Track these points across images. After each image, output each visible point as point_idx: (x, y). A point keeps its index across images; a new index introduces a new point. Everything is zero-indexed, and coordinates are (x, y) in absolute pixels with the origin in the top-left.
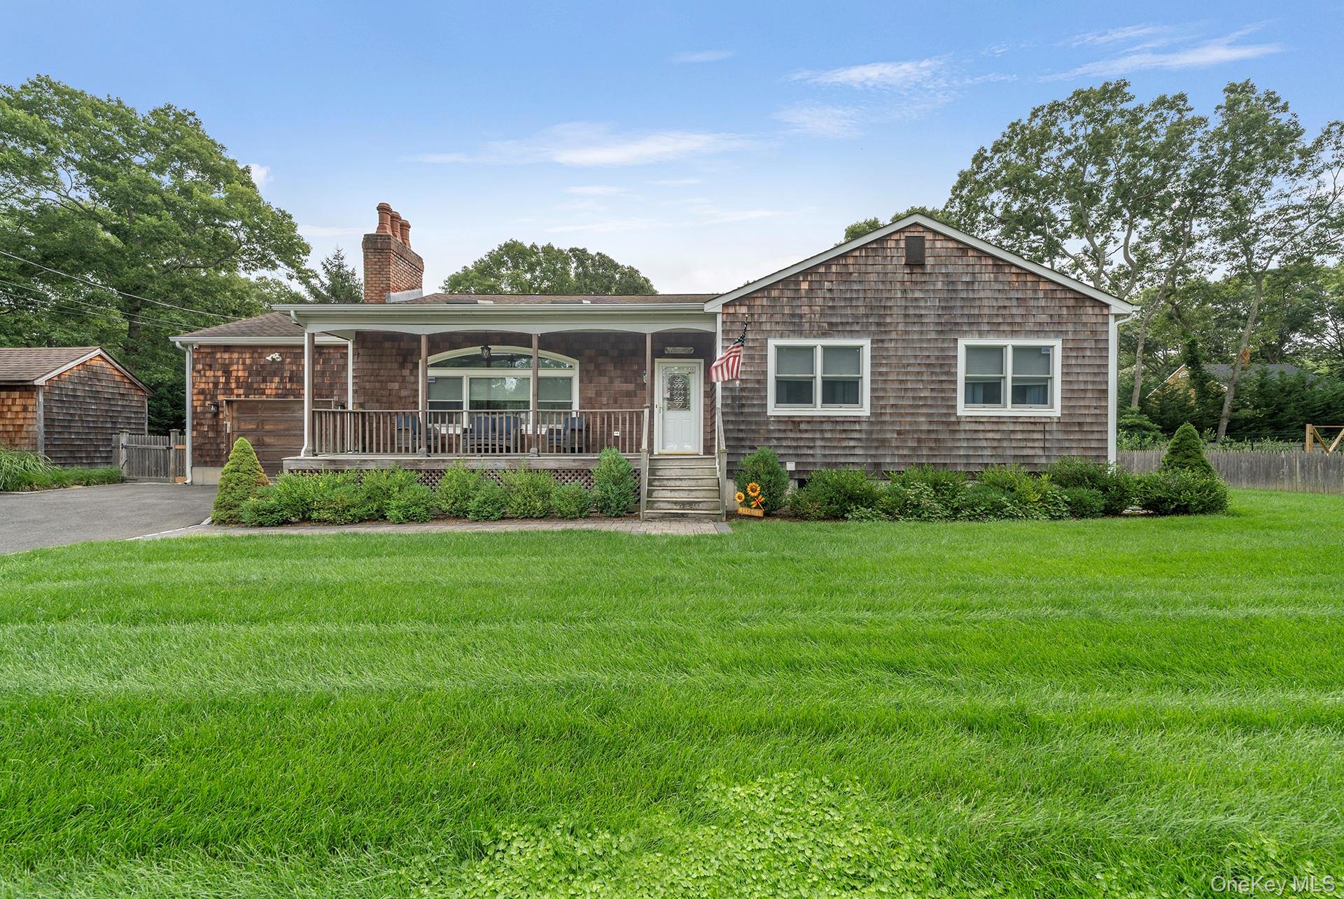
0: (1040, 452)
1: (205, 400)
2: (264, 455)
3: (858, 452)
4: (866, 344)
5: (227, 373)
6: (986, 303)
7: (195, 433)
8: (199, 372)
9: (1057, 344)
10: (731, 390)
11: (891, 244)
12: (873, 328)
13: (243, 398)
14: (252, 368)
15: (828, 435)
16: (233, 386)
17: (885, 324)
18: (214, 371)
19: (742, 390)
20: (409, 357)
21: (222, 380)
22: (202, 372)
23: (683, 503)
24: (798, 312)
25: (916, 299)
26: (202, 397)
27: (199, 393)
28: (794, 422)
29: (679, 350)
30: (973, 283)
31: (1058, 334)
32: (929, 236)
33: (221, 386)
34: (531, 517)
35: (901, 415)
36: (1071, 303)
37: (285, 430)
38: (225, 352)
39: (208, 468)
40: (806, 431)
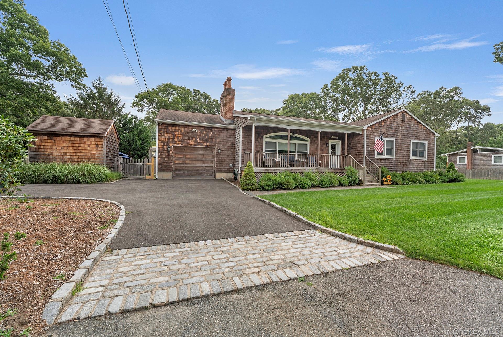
0: (424, 168)
1: (164, 145)
2: (186, 168)
3: (393, 168)
4: (394, 140)
5: (174, 135)
6: (415, 132)
7: (159, 158)
8: (161, 134)
9: (427, 142)
10: (368, 150)
11: (399, 115)
12: (396, 136)
13: (180, 145)
14: (184, 134)
15: (387, 163)
16: (176, 140)
17: (398, 135)
18: (168, 134)
19: (370, 150)
20: (260, 135)
21: (172, 138)
22: (163, 134)
23: (370, 181)
24: (381, 130)
25: (403, 129)
26: (162, 144)
27: (161, 143)
28: (380, 160)
29: (335, 137)
30: (413, 126)
31: (427, 140)
32: (406, 114)
33: (171, 140)
34: (333, 186)
35: (401, 158)
36: (429, 133)
37: (194, 158)
38: (173, 127)
39: (165, 173)
40: (383, 162)
